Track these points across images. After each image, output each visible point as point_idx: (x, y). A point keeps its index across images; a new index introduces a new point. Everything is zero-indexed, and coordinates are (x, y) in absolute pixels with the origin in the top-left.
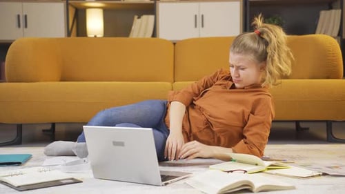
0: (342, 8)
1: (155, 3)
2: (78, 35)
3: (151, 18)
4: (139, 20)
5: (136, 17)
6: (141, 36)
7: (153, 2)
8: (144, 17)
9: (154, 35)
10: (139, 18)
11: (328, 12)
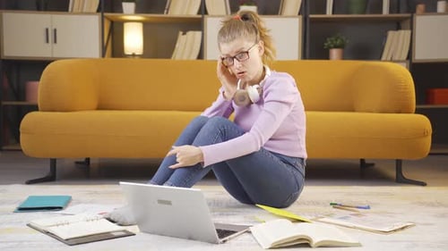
0: (412, 28)
1: (203, 17)
2: (113, 55)
3: (198, 34)
4: (185, 36)
5: (181, 33)
6: (185, 58)
7: (200, 16)
8: (190, 34)
9: (201, 56)
10: (184, 34)
11: (397, 33)
